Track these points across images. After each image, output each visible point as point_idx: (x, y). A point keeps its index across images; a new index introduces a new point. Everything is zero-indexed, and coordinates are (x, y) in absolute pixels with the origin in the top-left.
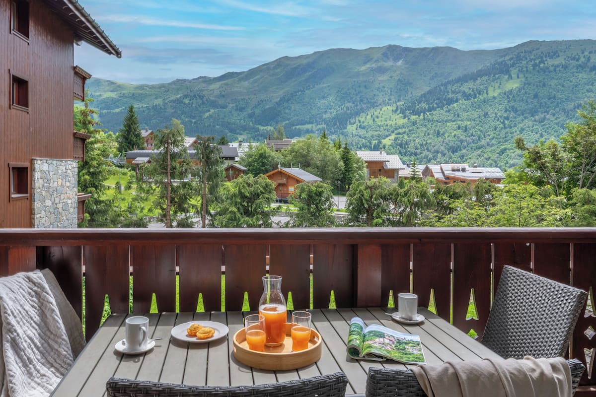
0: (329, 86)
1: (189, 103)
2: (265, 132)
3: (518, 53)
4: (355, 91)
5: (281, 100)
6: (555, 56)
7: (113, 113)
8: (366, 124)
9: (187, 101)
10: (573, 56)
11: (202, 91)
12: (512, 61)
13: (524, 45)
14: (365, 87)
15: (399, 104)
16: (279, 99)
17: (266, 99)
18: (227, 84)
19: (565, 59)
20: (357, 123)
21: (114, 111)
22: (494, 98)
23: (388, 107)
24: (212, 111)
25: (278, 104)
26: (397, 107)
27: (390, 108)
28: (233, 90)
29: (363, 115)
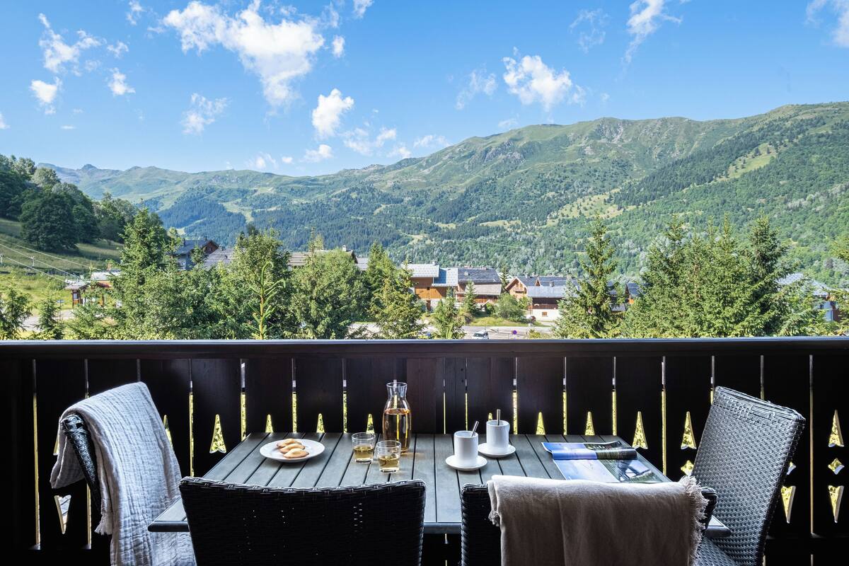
0: (526, 172)
1: (356, 198)
2: (445, 230)
3: (770, 122)
4: (560, 176)
5: (467, 191)
6: (819, 124)
7: (268, 212)
8: (571, 217)
9: (354, 195)
10: (844, 123)
11: (374, 182)
12: (762, 132)
13: (778, 111)
14: (573, 172)
15: (613, 191)
16: (464, 190)
17: (449, 190)
18: (403, 173)
19: (832, 127)
20: (560, 217)
21: (269, 210)
22: (736, 180)
23: (599, 196)
24: (384, 206)
25: (465, 196)
26: (611, 197)
27: (602, 197)
28: (409, 180)
29: (568, 207)
